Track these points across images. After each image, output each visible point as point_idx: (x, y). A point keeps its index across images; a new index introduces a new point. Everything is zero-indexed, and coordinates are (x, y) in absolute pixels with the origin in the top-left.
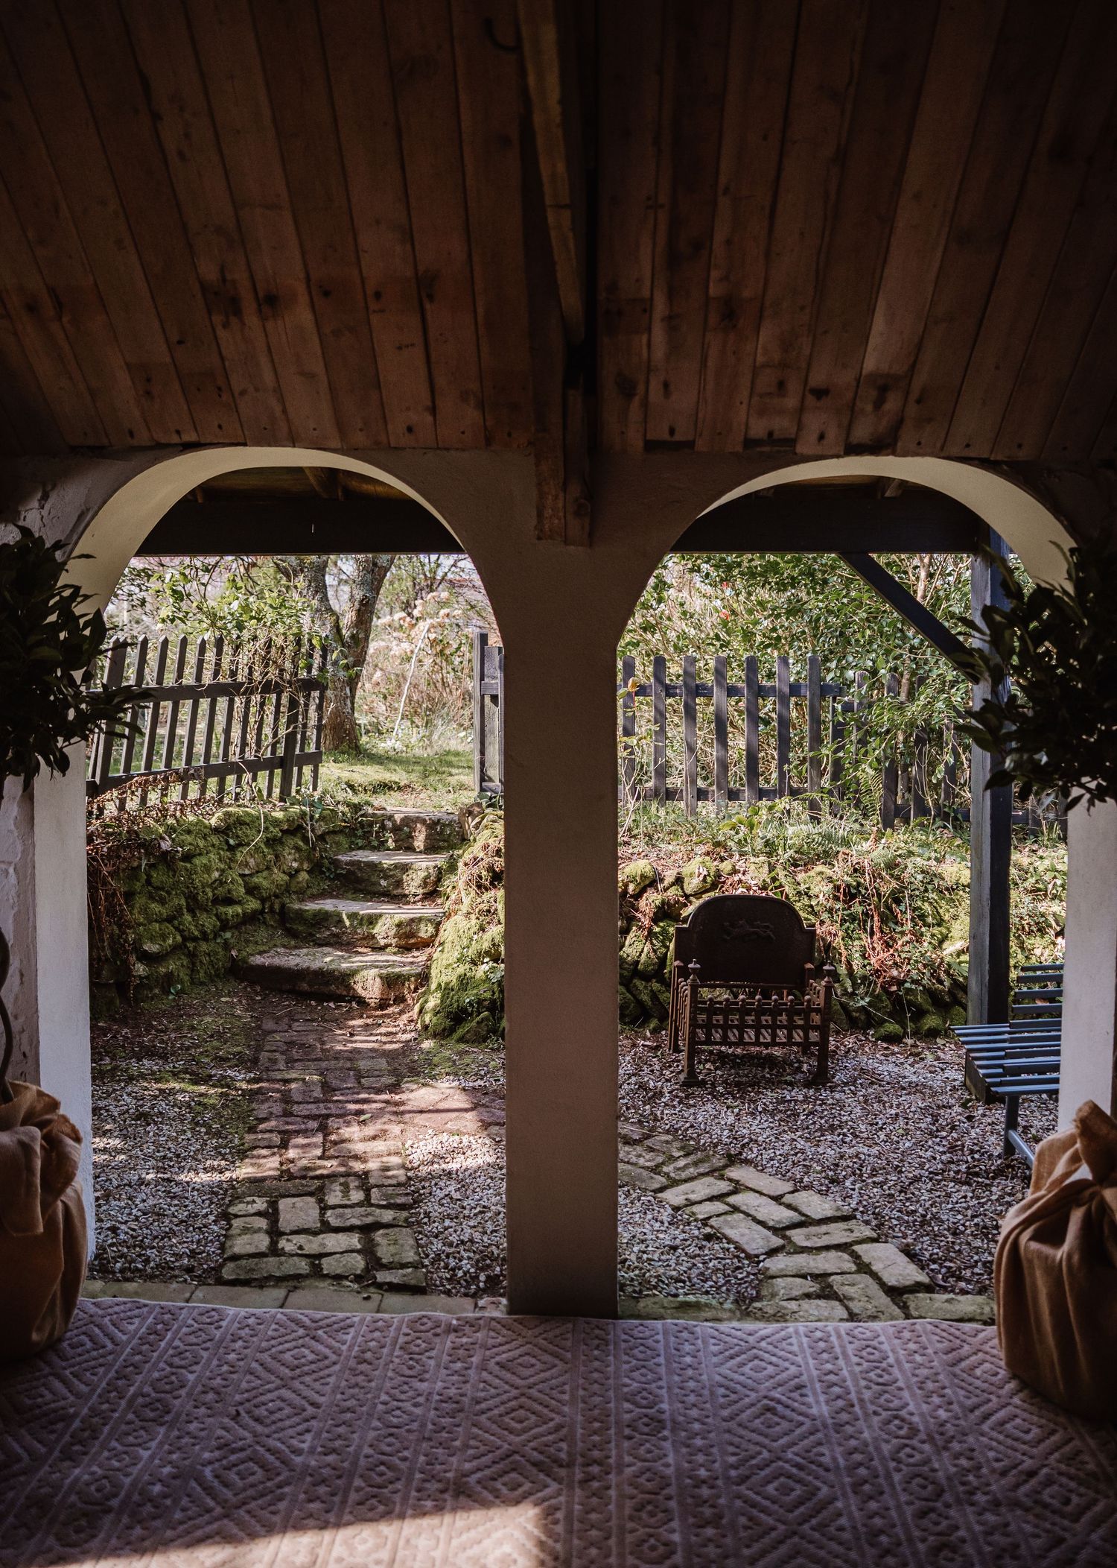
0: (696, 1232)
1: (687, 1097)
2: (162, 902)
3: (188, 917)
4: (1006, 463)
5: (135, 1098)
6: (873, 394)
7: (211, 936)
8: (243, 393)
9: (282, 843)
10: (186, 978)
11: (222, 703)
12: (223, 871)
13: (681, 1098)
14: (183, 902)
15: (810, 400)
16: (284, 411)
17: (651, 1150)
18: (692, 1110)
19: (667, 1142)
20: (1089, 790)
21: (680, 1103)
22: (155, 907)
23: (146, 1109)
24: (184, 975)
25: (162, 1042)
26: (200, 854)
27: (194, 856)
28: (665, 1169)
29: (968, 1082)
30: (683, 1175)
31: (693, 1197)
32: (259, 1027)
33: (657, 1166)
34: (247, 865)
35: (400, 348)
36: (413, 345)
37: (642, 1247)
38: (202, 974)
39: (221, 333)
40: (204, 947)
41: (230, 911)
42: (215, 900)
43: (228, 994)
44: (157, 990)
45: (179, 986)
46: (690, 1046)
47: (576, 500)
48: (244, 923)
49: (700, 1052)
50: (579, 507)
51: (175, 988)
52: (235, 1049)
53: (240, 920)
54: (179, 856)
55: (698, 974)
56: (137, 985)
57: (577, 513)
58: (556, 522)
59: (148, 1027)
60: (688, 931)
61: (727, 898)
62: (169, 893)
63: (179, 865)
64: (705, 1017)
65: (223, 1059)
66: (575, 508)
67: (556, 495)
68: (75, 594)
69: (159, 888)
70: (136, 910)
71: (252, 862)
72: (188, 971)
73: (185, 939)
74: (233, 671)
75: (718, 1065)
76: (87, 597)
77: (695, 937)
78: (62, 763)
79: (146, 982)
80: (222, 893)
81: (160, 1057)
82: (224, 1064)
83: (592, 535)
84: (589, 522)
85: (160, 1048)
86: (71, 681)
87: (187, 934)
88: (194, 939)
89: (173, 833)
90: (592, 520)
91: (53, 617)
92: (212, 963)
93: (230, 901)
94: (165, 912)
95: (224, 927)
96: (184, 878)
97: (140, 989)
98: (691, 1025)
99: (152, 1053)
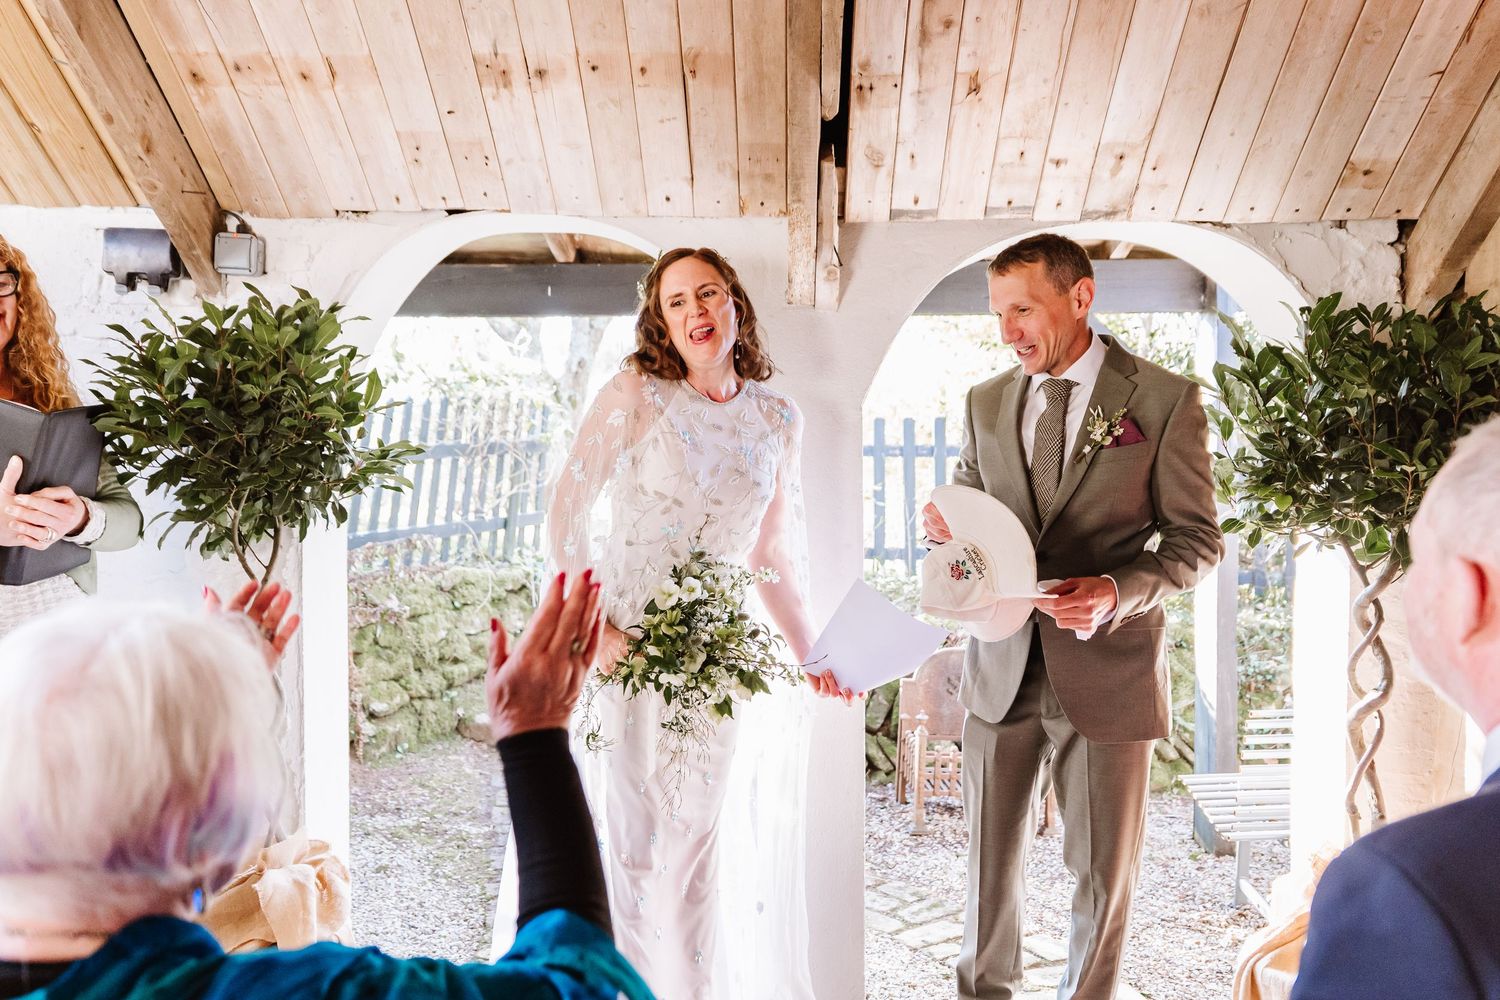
0: (934, 971)
1: (917, 846)
2: (390, 661)
3: (415, 676)
4: (1239, 227)
5: (374, 852)
6: (1111, 162)
7: (438, 695)
8: (509, 162)
9: (506, 603)
10: (414, 737)
11: (446, 462)
12: (449, 630)
13: (911, 847)
14: (410, 661)
15: (1050, 168)
16: (549, 180)
17: (886, 895)
18: (922, 858)
19: (900, 888)
20: (1317, 537)
21: (911, 851)
22: (383, 666)
23: (385, 862)
24: (411, 733)
25: (393, 798)
26: (427, 614)
27: (420, 615)
28: (900, 913)
29: (1197, 836)
30: (918, 919)
31: (930, 939)
32: (489, 784)
33: (894, 910)
34: (472, 623)
35: (662, 121)
36: (674, 118)
37: (884, 984)
38: (429, 733)
39: (490, 103)
40: (430, 705)
41: (456, 669)
42: (441, 659)
43: (456, 753)
44: (384, 749)
45: (406, 746)
46: (919, 797)
47: (826, 267)
48: (470, 682)
49: (927, 804)
50: (829, 273)
51: (402, 747)
52: (467, 805)
53: (466, 679)
54: (406, 615)
55: (926, 725)
56: (366, 744)
57: (827, 279)
58: (806, 287)
59: (378, 785)
60: (914, 684)
61: (951, 652)
62: (396, 652)
63: (406, 624)
64: (932, 769)
65: (456, 814)
66: (825, 274)
67: (808, 262)
68: (352, 354)
69: (386, 648)
70: (364, 669)
71: (477, 621)
72: (416, 731)
73: (412, 698)
74: (457, 433)
75: (946, 816)
76: (364, 357)
77: (921, 690)
78: (341, 514)
79: (374, 741)
80: (448, 652)
81: (393, 813)
82: (458, 819)
83: (840, 299)
84: (838, 287)
85: (392, 805)
86: (346, 437)
87: (413, 693)
88: (420, 698)
89: (400, 593)
90: (841, 285)
91: (330, 376)
92: (438, 721)
93: (456, 661)
94: (393, 671)
95: (450, 686)
96: (411, 637)
97: (368, 748)
98: (920, 775)
99: (384, 810)
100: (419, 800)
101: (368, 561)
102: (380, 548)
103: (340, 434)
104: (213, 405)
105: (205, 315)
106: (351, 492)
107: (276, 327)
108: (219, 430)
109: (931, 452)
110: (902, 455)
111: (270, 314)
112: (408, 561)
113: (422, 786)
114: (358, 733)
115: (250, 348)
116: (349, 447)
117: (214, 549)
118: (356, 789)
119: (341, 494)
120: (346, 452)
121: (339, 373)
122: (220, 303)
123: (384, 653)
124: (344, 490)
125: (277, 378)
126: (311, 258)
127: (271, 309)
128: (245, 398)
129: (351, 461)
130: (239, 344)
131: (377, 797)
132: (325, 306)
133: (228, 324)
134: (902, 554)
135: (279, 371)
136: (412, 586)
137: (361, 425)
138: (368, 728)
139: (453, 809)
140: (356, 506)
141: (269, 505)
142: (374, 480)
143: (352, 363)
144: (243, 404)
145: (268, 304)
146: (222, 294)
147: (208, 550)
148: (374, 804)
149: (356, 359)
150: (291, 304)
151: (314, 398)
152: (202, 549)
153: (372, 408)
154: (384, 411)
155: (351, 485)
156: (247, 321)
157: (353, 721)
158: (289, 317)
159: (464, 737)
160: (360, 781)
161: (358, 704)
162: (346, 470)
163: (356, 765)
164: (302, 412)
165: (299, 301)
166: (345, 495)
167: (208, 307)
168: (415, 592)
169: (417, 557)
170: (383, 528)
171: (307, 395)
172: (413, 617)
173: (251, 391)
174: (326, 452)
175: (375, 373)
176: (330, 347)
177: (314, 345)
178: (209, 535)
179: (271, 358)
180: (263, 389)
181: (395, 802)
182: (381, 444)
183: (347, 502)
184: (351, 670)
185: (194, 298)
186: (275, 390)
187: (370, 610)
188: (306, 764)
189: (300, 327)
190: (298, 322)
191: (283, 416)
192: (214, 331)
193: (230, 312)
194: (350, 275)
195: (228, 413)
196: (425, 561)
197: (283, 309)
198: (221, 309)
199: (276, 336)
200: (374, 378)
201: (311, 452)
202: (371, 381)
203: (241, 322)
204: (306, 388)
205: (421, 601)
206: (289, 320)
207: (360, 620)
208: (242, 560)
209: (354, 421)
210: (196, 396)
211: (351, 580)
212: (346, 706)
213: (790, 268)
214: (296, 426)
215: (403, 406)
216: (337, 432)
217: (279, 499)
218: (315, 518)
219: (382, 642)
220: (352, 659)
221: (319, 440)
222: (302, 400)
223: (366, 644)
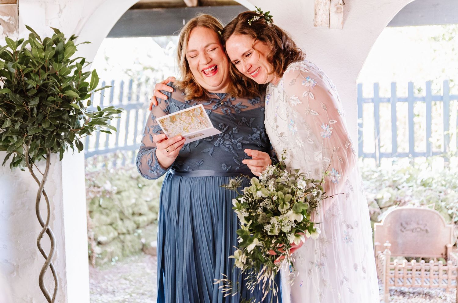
2: (107, 215)
3: (120, 223)
7: (131, 232)
10: (120, 254)
11: (133, 112)
12: (136, 199)
14: (117, 215)
22: (104, 218)
24: (119, 252)
25: (111, 286)
26: (125, 191)
27: (121, 192)
34: (148, 195)
38: (128, 251)
40: (128, 237)
41: (141, 219)
42: (133, 214)
43: (142, 262)
44: (106, 260)
45: (117, 258)
46: (386, 287)
47: (336, 5)
48: (148, 225)
49: (391, 290)
50: (338, 9)
51: (115, 259)
52: (149, 289)
53: (146, 224)
54: (114, 192)
55: (390, 249)
56: (97, 258)
57: (336, 12)
58: (325, 17)
59: (104, 279)
60: (381, 226)
61: (402, 210)
62: (110, 211)
63: (115, 197)
64: (393, 272)
65: (143, 294)
66: (335, 9)
67: (326, 3)
68: (83, 62)
69: (105, 209)
70: (94, 220)
71: (151, 194)
72: (121, 250)
73: (119, 234)
74: (138, 97)
75: (401, 297)
76: (89, 63)
77: (386, 229)
78: (80, 146)
79: (100, 256)
80: (136, 210)
81: (112, 294)
82: (144, 297)
83: (343, 23)
84: (342, 16)
85: (110, 289)
86: (81, 106)
87: (120, 232)
88: (123, 234)
89: (111, 180)
90: (344, 15)
91: (71, 74)
92: (132, 246)
93: (140, 214)
94: (109, 221)
95: (138, 227)
96: (117, 203)
97: (98, 260)
98: (386, 276)
99: (107, 292)
100: (124, 286)
101: (94, 165)
102: (100, 158)
103: (78, 104)
104: (12, 91)
105: (7, 44)
106: (85, 134)
107: (43, 49)
108: (16, 104)
109: (388, 100)
110: (372, 102)
111: (40, 43)
112: (115, 164)
113: (126, 279)
114: (92, 252)
115: (31, 60)
116: (83, 111)
117: (17, 166)
118: (92, 281)
119: (80, 135)
120: (81, 113)
121: (76, 72)
122: (15, 38)
123: (104, 211)
124: (81, 134)
125: (45, 76)
126: (61, 11)
127: (40, 40)
128: (29, 87)
129: (84, 118)
130: (24, 58)
131: (103, 285)
132: (67, 37)
133: (19, 48)
134: (373, 156)
135: (46, 72)
136: (117, 177)
137: (89, 99)
138: (97, 250)
139: (141, 291)
140: (87, 141)
141: (43, 142)
142: (96, 127)
143: (83, 67)
144: (28, 90)
145: (39, 38)
146: (17, 32)
147: (14, 166)
148: (102, 289)
149: (85, 64)
150: (51, 37)
151: (63, 85)
152: (11, 166)
153: (94, 90)
154: (100, 91)
155: (85, 130)
156: (28, 46)
157: (90, 246)
158: (50, 43)
159: (145, 253)
160: (94, 276)
161: (92, 237)
162: (82, 123)
163: (92, 268)
164: (58, 94)
165: (54, 35)
166: (82, 136)
167: (8, 40)
168: (119, 179)
169: (119, 162)
170: (102, 148)
171: (60, 84)
172: (118, 193)
173: (32, 84)
174: (71, 114)
175: (95, 71)
176: (71, 58)
177: (63, 58)
178: (14, 158)
179: (41, 66)
180: (38, 82)
181: (112, 288)
182: (99, 108)
183: (83, 138)
184: (88, 220)
185: (2, 34)
186: (44, 82)
187: (96, 189)
188: (67, 274)
189: (55, 49)
190: (54, 46)
191: (49, 96)
192: (12, 52)
193: (20, 42)
194: (81, 20)
195: (20, 96)
196: (123, 164)
197: (46, 40)
198: (15, 41)
199: (43, 54)
200: (94, 73)
201: (64, 114)
202: (93, 76)
203: (25, 47)
204: (60, 81)
205: (122, 184)
206: (50, 45)
207: (92, 195)
208: (31, 171)
209: (85, 97)
210: (4, 87)
211: (86, 175)
212: (86, 239)
213: (315, 7)
214: (55, 101)
215: (109, 88)
216: (77, 103)
217: (48, 140)
218: (67, 148)
219: (103, 206)
220: (88, 215)
221: (68, 107)
222: (58, 87)
223: (95, 207)
